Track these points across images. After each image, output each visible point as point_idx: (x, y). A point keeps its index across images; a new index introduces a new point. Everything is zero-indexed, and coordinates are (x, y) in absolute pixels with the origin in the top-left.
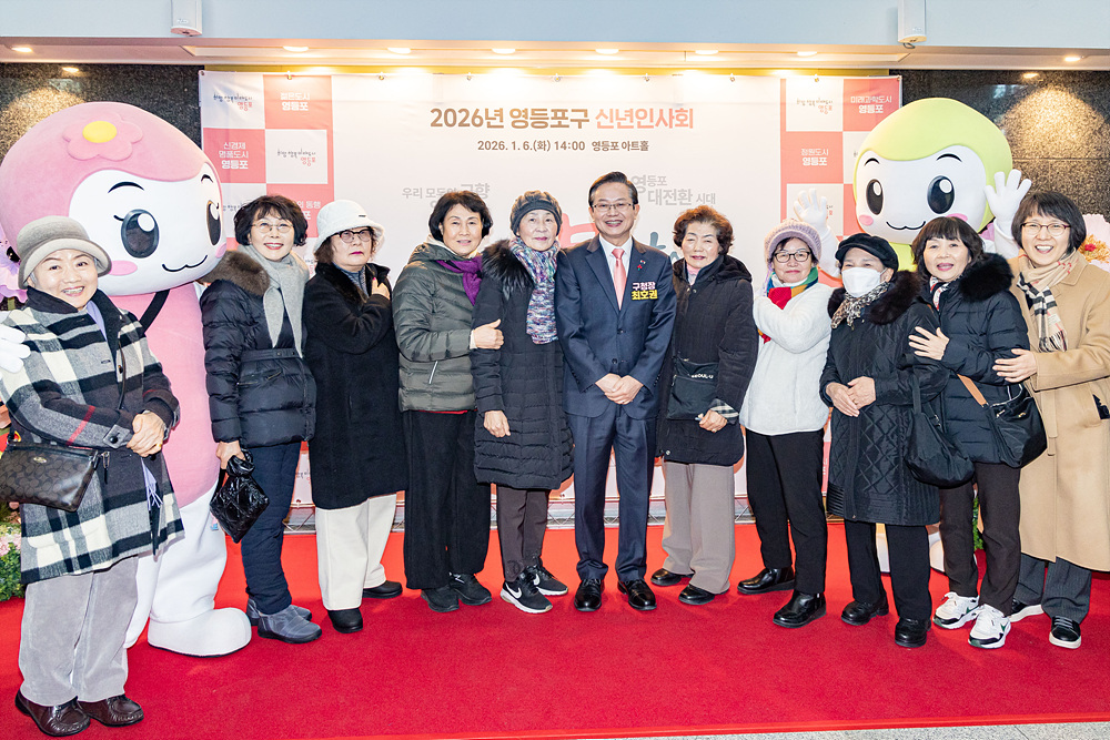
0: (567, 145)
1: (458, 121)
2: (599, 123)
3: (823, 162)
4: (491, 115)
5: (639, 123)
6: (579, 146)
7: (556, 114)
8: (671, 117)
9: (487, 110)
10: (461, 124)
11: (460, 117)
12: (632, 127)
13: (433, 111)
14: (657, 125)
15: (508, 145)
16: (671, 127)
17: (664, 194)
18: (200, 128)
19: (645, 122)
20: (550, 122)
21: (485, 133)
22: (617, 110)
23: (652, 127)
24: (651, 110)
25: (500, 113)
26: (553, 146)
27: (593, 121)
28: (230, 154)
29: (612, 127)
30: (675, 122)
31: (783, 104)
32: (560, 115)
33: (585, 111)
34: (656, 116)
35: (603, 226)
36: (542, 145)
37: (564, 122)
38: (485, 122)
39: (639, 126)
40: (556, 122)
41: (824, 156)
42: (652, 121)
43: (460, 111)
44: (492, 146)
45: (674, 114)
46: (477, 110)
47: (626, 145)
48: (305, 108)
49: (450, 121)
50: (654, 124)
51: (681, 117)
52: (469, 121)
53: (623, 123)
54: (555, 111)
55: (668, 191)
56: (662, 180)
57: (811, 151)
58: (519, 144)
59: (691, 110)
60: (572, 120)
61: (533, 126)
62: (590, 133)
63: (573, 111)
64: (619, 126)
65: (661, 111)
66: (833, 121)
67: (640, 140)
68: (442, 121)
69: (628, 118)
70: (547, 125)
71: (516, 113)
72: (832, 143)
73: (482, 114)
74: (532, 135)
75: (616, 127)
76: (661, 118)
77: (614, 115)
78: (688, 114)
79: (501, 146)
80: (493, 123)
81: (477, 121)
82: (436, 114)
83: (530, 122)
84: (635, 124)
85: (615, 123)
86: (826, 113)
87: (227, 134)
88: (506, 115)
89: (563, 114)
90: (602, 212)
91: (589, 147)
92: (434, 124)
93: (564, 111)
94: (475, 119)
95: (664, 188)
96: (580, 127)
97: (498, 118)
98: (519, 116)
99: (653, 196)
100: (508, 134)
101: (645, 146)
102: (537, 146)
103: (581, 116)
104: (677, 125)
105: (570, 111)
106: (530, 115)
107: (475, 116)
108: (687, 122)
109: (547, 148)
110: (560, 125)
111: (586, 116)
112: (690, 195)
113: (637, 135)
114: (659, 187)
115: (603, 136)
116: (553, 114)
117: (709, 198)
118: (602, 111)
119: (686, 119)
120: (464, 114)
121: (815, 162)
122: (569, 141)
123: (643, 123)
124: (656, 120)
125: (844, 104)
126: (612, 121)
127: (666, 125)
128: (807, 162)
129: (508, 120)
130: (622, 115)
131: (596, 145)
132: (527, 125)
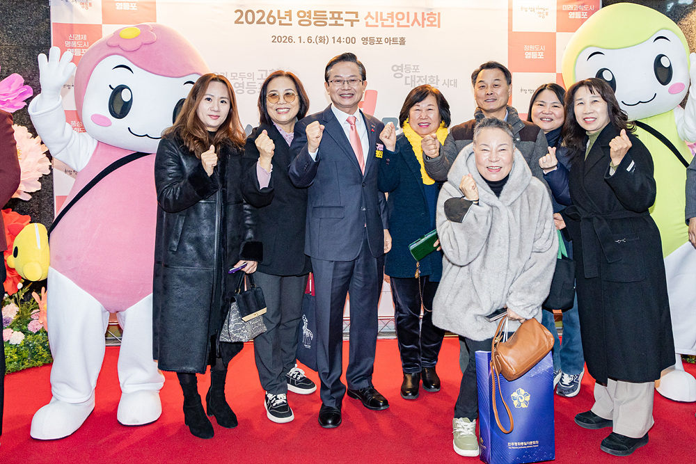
0: (342, 40)
1: (256, 20)
2: (367, 23)
3: (541, 56)
4: (282, 15)
5: (398, 23)
6: (351, 40)
7: (333, 16)
8: (423, 19)
9: (279, 11)
10: (259, 22)
11: (258, 16)
12: (393, 26)
13: (236, 12)
14: (412, 25)
15: (296, 39)
16: (423, 26)
17: (417, 79)
18: (50, 23)
19: (404, 22)
20: (329, 22)
21: (277, 30)
22: (381, 13)
23: (408, 26)
24: (408, 13)
25: (289, 13)
26: (331, 40)
27: (363, 22)
28: (74, 44)
29: (377, 26)
30: (426, 22)
31: (510, 10)
32: (336, 15)
33: (356, 14)
34: (412, 18)
35: (337, 98)
36: (322, 40)
37: (339, 22)
38: (278, 21)
39: (399, 26)
40: (333, 22)
41: (542, 51)
42: (408, 22)
43: (258, 12)
44: (283, 39)
45: (426, 17)
46: (271, 11)
47: (388, 41)
48: (134, 8)
49: (250, 20)
50: (410, 24)
51: (431, 19)
52: (264, 20)
53: (386, 23)
54: (333, 13)
55: (420, 77)
56: (416, 68)
57: (531, 47)
58: (304, 39)
59: (439, 14)
60: (346, 20)
61: (315, 24)
62: (360, 31)
63: (347, 13)
64: (383, 26)
65: (416, 14)
66: (548, 24)
67: (399, 36)
68: (243, 19)
69: (390, 19)
70: (326, 24)
71: (302, 14)
72: (548, 41)
73: (275, 14)
74: (314, 31)
75: (380, 25)
76: (416, 19)
77: (379, 17)
78: (437, 17)
79: (290, 39)
80: (283, 21)
81: (271, 20)
82: (239, 14)
83: (313, 21)
84: (395, 24)
85: (380, 23)
86: (543, 18)
87: (71, 28)
88: (294, 15)
89: (339, 15)
90: (337, 87)
91: (359, 42)
92: (237, 22)
93: (340, 13)
94: (271, 19)
95: (417, 74)
96: (352, 26)
97: (288, 18)
98: (304, 17)
99: (409, 81)
100: (295, 30)
101: (403, 41)
102: (318, 41)
103: (353, 17)
104: (427, 25)
105: (344, 13)
106: (313, 16)
107: (270, 16)
108: (436, 23)
109: (326, 42)
110: (336, 24)
111: (357, 17)
112: (438, 80)
113: (396, 33)
114: (415, 74)
115: (370, 33)
116: (331, 16)
117: (453, 83)
118: (369, 13)
119: (435, 21)
120: (261, 14)
121: (534, 56)
122: (344, 36)
123: (402, 23)
124: (411, 20)
125: (557, 11)
126: (377, 22)
127: (419, 25)
128: (528, 56)
129: (295, 19)
130: (385, 17)
131: (365, 39)
132: (310, 24)
